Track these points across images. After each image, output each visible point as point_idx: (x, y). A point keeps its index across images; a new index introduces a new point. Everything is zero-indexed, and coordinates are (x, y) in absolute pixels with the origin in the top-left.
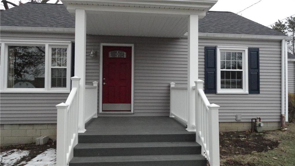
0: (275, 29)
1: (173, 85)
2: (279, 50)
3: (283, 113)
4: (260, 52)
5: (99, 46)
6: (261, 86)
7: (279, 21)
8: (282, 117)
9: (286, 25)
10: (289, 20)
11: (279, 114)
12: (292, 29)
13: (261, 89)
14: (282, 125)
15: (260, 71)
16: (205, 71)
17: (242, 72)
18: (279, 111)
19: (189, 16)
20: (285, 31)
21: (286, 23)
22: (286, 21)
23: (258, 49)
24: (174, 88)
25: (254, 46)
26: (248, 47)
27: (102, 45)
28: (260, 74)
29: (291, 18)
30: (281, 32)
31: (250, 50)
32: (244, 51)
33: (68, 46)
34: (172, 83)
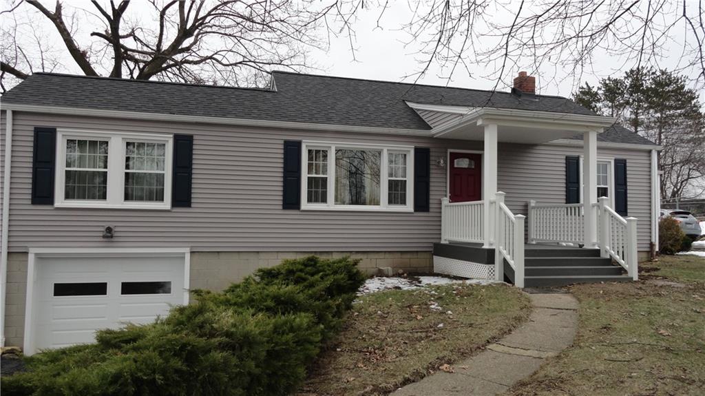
0: (579, 100)
1: (533, 203)
2: (648, 162)
3: (653, 241)
4: (628, 165)
5: (447, 153)
6: (629, 207)
7: (587, 84)
8: (652, 245)
9: (600, 92)
10: (606, 85)
11: (649, 242)
12: (610, 102)
13: (629, 211)
14: (652, 255)
15: (628, 188)
16: (566, 187)
17: (606, 188)
18: (649, 238)
19: (587, 133)
20: (599, 105)
21: (599, 89)
22: (600, 85)
23: (625, 160)
24: (533, 208)
25: (621, 156)
26: (614, 158)
27: (449, 151)
28: (628, 192)
29: (609, 79)
30: (591, 107)
31: (617, 161)
32: (610, 162)
33: (409, 151)
34: (532, 201)
